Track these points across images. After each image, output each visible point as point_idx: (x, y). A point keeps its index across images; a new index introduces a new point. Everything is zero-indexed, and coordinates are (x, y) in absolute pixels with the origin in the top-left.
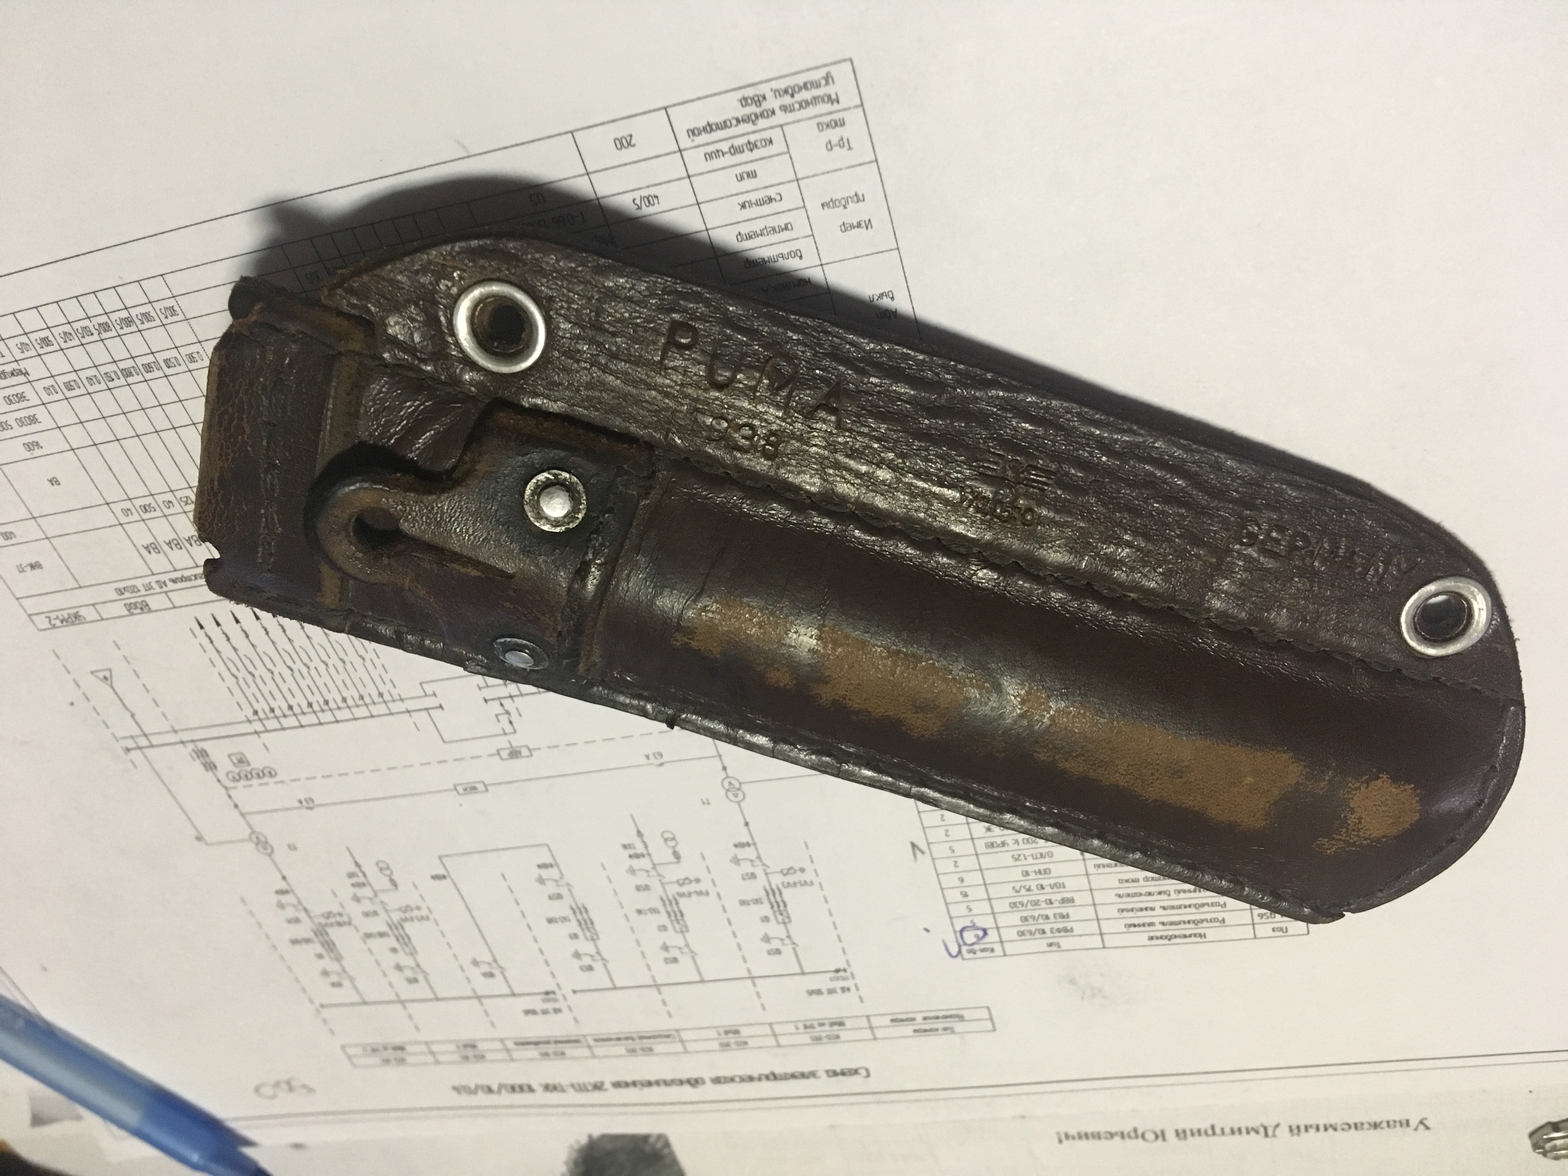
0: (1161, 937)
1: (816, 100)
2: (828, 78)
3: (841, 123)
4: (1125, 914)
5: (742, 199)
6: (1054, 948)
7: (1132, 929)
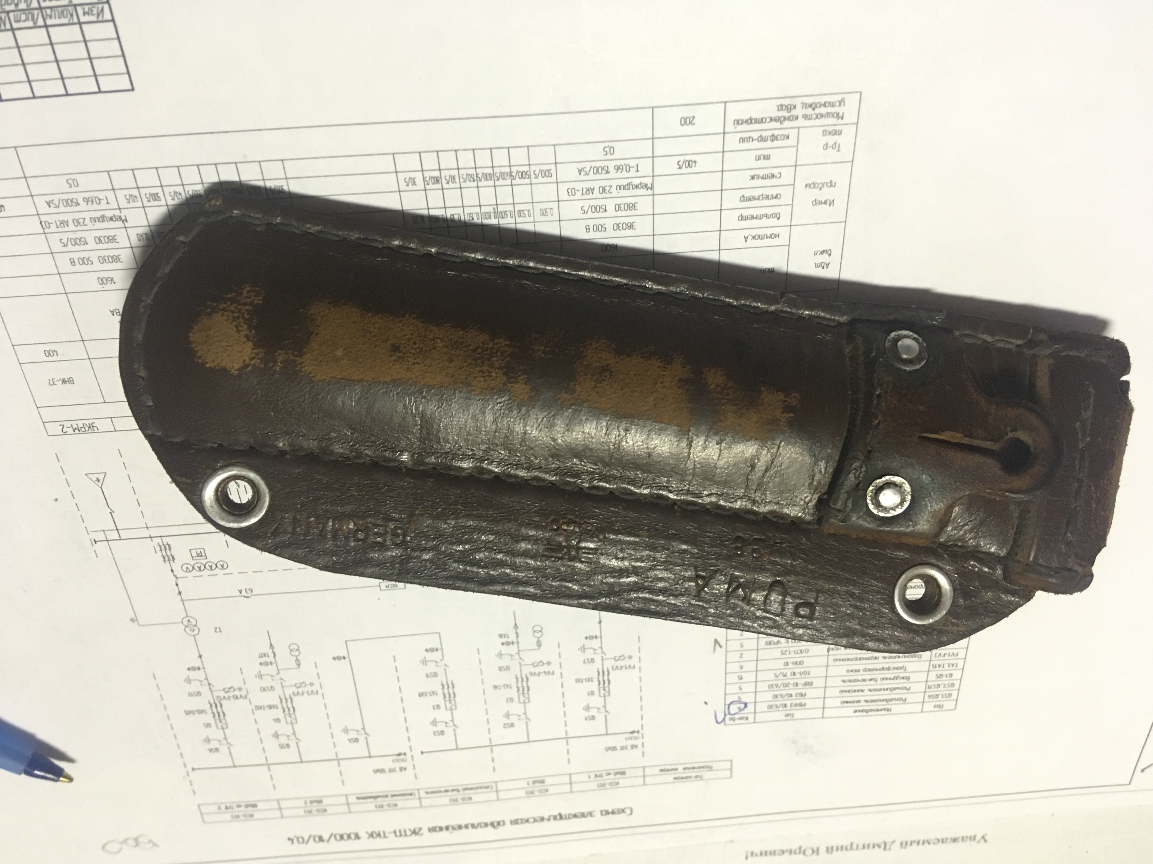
0: (862, 711)
1: (828, 115)
2: (842, 102)
3: (838, 133)
4: (844, 694)
5: (753, 173)
6: (789, 718)
7: (846, 705)
